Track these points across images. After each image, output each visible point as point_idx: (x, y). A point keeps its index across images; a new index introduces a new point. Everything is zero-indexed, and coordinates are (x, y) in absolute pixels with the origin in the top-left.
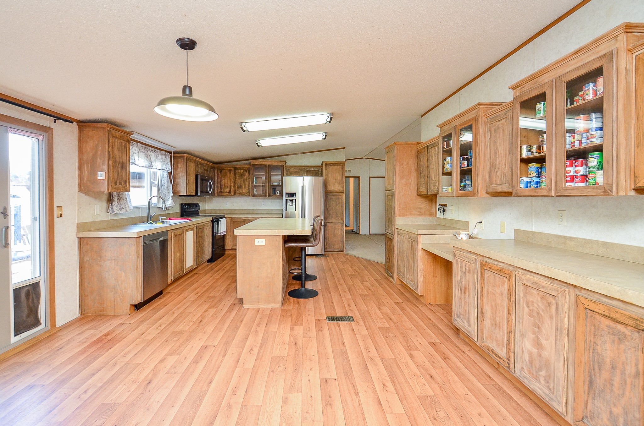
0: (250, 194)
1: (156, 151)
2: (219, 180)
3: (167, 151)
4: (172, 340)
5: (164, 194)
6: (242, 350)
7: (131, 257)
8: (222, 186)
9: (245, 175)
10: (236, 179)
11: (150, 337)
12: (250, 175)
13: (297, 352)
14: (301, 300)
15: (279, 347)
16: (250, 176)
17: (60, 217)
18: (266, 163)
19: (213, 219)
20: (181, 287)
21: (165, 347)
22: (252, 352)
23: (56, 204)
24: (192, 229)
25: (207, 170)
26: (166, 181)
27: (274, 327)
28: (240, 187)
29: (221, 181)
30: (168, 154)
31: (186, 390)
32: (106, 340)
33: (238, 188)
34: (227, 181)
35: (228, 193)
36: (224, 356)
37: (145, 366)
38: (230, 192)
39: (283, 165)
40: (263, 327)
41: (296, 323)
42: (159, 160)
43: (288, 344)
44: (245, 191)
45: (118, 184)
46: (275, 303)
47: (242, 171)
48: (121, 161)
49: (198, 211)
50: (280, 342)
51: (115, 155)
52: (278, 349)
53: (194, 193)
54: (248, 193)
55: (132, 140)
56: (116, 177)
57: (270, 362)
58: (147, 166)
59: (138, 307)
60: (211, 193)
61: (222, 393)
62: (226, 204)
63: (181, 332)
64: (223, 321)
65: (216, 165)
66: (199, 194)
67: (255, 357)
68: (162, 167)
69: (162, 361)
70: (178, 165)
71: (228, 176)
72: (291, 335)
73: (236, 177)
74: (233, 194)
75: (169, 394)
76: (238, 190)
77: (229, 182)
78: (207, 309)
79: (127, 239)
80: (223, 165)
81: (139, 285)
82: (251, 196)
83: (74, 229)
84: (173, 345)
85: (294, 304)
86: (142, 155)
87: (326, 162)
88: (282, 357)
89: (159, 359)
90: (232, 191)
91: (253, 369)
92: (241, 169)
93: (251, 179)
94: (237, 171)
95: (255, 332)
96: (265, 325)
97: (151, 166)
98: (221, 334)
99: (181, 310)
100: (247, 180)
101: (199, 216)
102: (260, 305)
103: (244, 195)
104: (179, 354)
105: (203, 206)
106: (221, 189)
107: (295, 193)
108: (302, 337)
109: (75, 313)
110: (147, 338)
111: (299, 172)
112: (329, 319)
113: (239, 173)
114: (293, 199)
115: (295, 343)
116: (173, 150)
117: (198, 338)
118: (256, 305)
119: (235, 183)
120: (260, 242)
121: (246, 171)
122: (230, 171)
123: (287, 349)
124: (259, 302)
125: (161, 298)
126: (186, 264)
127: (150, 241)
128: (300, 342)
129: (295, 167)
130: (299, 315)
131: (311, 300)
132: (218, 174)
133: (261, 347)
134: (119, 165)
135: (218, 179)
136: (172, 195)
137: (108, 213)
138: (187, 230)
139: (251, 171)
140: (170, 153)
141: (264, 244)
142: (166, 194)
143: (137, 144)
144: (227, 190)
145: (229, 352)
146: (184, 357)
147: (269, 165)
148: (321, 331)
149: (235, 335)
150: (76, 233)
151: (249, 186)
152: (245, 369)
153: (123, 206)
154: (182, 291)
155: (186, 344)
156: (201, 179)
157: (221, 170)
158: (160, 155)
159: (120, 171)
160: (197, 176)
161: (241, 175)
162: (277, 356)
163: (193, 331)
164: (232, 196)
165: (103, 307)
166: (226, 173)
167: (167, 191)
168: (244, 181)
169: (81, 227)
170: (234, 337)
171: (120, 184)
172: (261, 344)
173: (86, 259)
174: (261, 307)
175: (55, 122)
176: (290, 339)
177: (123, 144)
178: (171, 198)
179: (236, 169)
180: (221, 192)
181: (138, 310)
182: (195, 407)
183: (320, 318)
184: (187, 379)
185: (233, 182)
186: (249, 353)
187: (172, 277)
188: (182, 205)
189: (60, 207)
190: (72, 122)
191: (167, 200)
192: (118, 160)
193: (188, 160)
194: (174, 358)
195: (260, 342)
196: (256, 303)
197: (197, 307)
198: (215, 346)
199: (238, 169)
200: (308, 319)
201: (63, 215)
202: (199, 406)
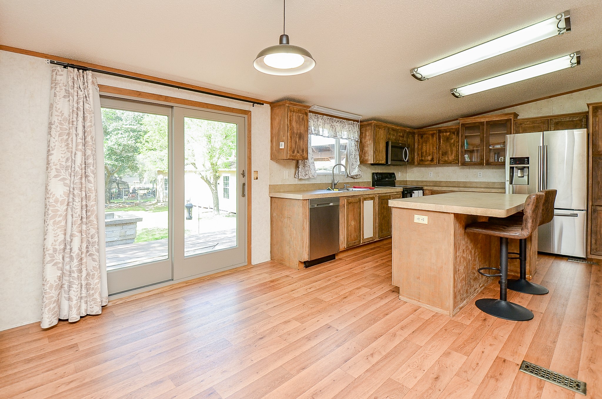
0: (459, 162)
1: (342, 121)
2: (420, 147)
3: (354, 121)
4: (308, 306)
5: (352, 163)
6: (360, 350)
7: (299, 217)
8: (423, 153)
9: (452, 139)
10: (440, 144)
11: (296, 296)
12: (459, 137)
13: (430, 391)
14: (493, 319)
15: (409, 370)
16: (459, 140)
17: (256, 179)
18: (482, 120)
19: (403, 190)
20: (355, 257)
21: (298, 310)
22: (370, 358)
23: (253, 169)
24: (372, 198)
25: (403, 137)
26: (353, 150)
27: (421, 340)
28: (445, 154)
29: (422, 148)
30: (356, 123)
31: (280, 363)
32: (268, 285)
33: (443, 155)
34: (429, 147)
35: (430, 161)
36: (338, 346)
37: (272, 320)
38: (432, 160)
39: (511, 119)
40: (407, 333)
41: (459, 349)
42: (346, 130)
43: (425, 372)
44: (451, 158)
45: (296, 152)
46: (442, 307)
47: (448, 134)
48: (299, 131)
49: (393, 181)
50: (415, 363)
51: (293, 127)
52: (406, 373)
53: (384, 162)
54: (456, 160)
55: (310, 112)
56: (294, 146)
57: (381, 384)
58: (332, 136)
59: (308, 264)
60: (408, 161)
61: (304, 387)
62: (430, 174)
63: (321, 301)
64: (366, 306)
65: (416, 131)
66: (389, 163)
67: (368, 367)
68: (348, 136)
69: (286, 322)
70: (367, 133)
71: (431, 142)
72: (438, 362)
73: (440, 142)
74: (436, 162)
75: (265, 358)
76: (442, 158)
77: (431, 148)
78: (360, 287)
79: (297, 201)
80: (424, 129)
81: (306, 245)
82: (460, 165)
83: (267, 190)
84: (305, 311)
85: (477, 318)
86: (327, 126)
87: (594, 104)
88: (403, 386)
89: (285, 320)
90: (435, 159)
91: (355, 380)
92: (446, 132)
93: (460, 143)
94: (441, 135)
95: (391, 335)
96: (411, 331)
97: (336, 136)
98: (354, 320)
99: (337, 280)
100: (454, 145)
101: (395, 186)
102: (421, 304)
103: (450, 163)
104: (302, 323)
105: (400, 176)
106: (422, 157)
107: (528, 158)
108: (454, 373)
109: (267, 258)
110: (293, 295)
111: (539, 127)
112: (526, 366)
113: (443, 136)
114: (525, 167)
115: (435, 377)
116: (360, 118)
117: (329, 314)
118: (416, 301)
119: (439, 149)
120: (421, 219)
121: (454, 133)
122: (433, 135)
123: (418, 378)
124: (419, 299)
125: (330, 263)
126: (363, 235)
127: (318, 205)
128: (445, 380)
129: (533, 120)
130: (473, 339)
131: (512, 324)
132: (418, 140)
133: (386, 357)
134: (296, 136)
135: (418, 146)
136: (359, 163)
137: (295, 178)
138: (365, 199)
139: (460, 131)
140: (358, 121)
141: (426, 222)
142: (353, 162)
143: (323, 117)
144: (429, 158)
145: (346, 345)
146: (304, 328)
147: (486, 122)
148: (497, 380)
149: (368, 328)
150: (269, 193)
151: (457, 151)
152: (346, 375)
153: (307, 173)
154: (354, 261)
155: (316, 315)
156: (391, 146)
157: (421, 135)
158: (347, 126)
159: (297, 140)
160: (387, 143)
161: (448, 139)
162: (397, 381)
163: (332, 305)
164: (435, 165)
165: (283, 258)
166: (428, 138)
167: (354, 160)
168: (450, 146)
169: (272, 188)
170: (365, 330)
171: (298, 152)
172: (389, 354)
173: (274, 214)
174: (422, 306)
175: (253, 106)
176: (433, 366)
177: (301, 117)
178: (357, 166)
179: (440, 131)
180: (422, 160)
181: (306, 268)
182: (271, 385)
183: (509, 358)
184: (288, 353)
185: (436, 148)
186: (366, 358)
187: (346, 245)
188: (373, 174)
189: (256, 172)
190: (263, 104)
191: (354, 168)
192: (295, 131)
193: (378, 126)
194: (295, 324)
195: (388, 351)
196: (416, 299)
197: (353, 282)
198: (338, 330)
199: (443, 132)
200: (485, 350)
201: (258, 178)
202: (275, 387)
